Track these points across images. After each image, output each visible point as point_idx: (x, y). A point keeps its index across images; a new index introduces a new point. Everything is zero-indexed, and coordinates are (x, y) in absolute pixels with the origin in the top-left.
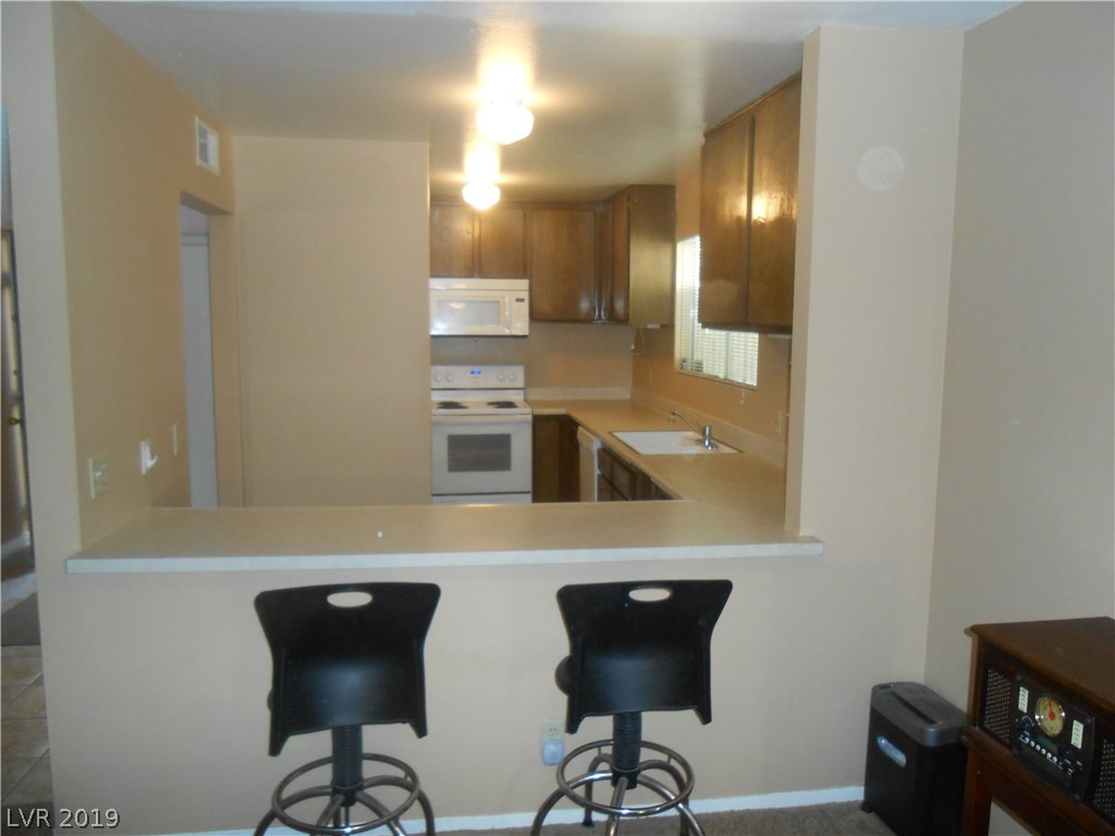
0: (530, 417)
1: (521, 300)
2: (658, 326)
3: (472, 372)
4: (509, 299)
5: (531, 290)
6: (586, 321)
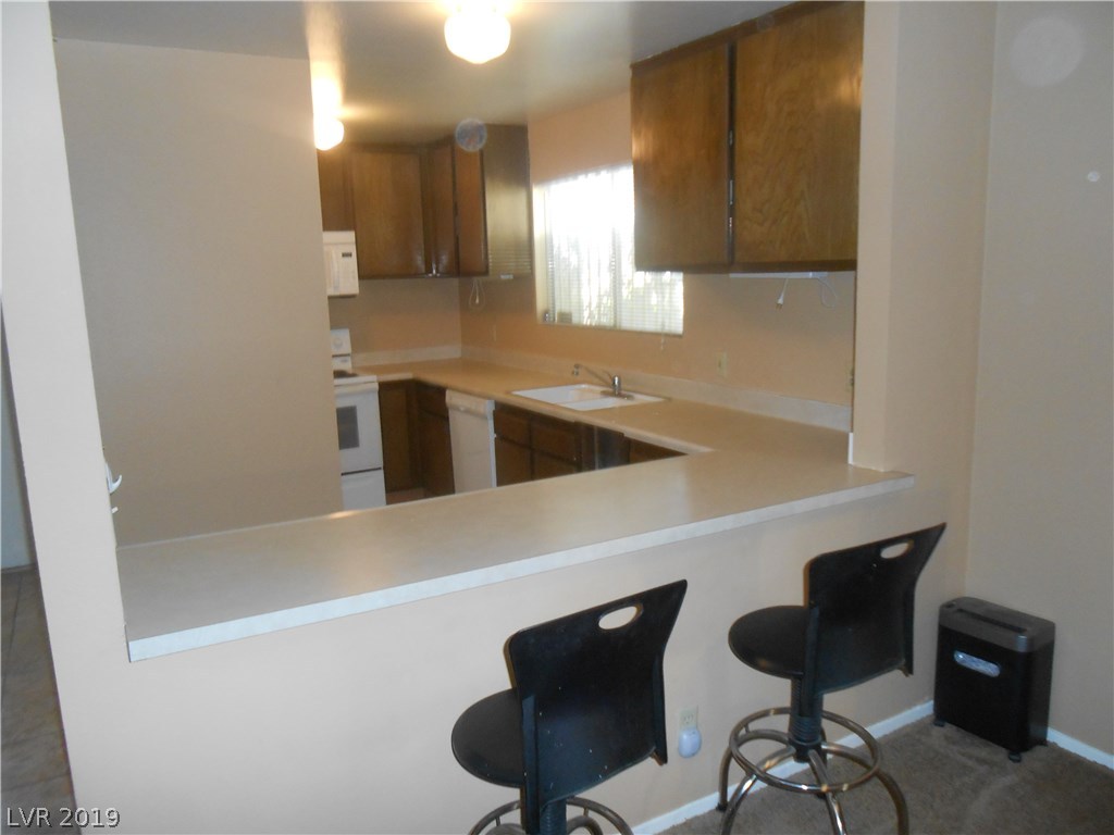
0: (376, 386)
1: (350, 255)
2: (511, 277)
4: (336, 253)
5: (357, 244)
6: (416, 275)
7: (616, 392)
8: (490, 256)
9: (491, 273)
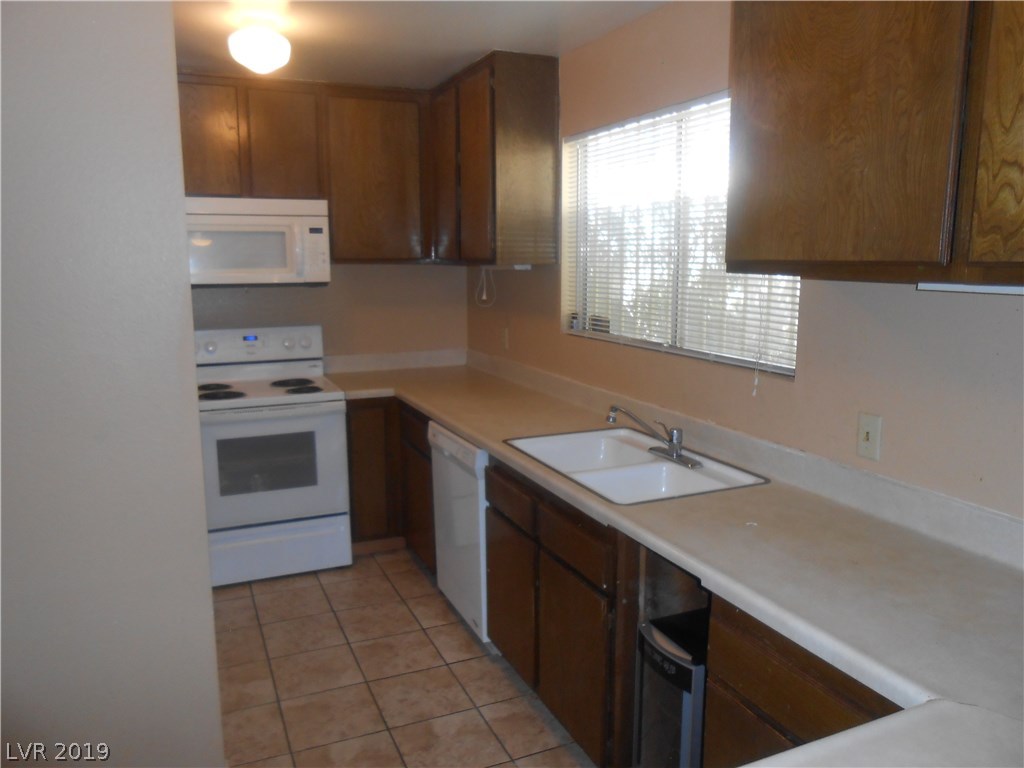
0: (342, 405)
1: (315, 231)
2: (529, 267)
3: (245, 338)
4: (300, 229)
5: (330, 216)
6: (410, 260)
7: (673, 452)
8: (499, 238)
9: (499, 262)
